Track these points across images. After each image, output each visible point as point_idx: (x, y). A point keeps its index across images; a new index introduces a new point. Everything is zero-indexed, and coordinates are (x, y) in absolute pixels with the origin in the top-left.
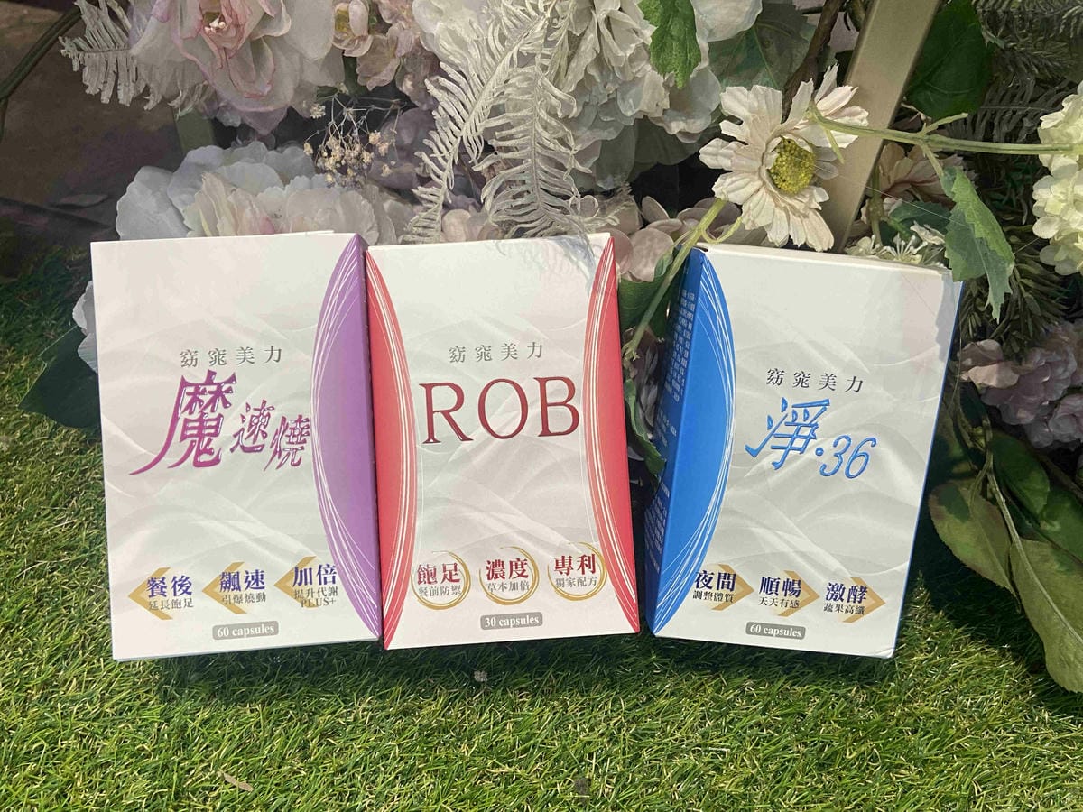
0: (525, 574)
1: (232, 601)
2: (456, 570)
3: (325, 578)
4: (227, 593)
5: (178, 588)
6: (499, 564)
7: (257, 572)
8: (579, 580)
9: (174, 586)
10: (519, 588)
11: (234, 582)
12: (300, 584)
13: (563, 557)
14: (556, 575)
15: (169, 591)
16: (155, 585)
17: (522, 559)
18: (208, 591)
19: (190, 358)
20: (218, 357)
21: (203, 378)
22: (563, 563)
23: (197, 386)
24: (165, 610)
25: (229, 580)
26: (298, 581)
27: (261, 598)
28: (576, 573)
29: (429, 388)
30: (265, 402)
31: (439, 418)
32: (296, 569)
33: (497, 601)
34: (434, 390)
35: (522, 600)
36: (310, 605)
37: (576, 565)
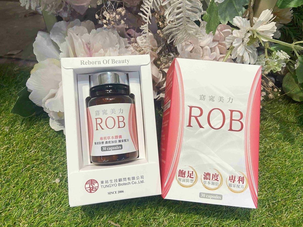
0: (218, 180)
2: (192, 174)
6: (208, 174)
8: (238, 185)
10: (215, 184)
13: (232, 176)
14: (229, 182)
17: (217, 174)
22: (232, 178)
28: (236, 182)
29: (191, 107)
31: (193, 119)
33: (206, 188)
34: (193, 108)
35: (216, 189)
37: (237, 179)
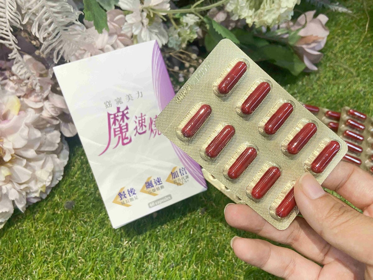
1: (152, 192)
3: (183, 173)
4: (149, 189)
5: (130, 193)
7: (158, 178)
9: (129, 193)
11: (151, 184)
12: (174, 178)
15: (127, 195)
16: (121, 195)
18: (142, 191)
19: (108, 104)
20: (119, 101)
21: (116, 111)
23: (114, 115)
24: (128, 203)
25: (149, 185)
26: (174, 177)
27: (162, 187)
30: (142, 114)
32: (172, 173)
36: (180, 185)
